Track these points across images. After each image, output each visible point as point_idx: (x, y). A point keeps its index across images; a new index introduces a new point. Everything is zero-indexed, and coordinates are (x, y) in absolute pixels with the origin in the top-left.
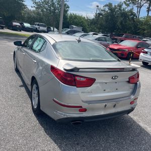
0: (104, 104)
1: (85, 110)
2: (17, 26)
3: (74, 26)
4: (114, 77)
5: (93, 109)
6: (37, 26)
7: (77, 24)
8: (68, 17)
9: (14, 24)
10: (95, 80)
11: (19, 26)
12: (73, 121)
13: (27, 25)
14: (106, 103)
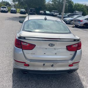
0: (43, 63)
1: (28, 65)
2: (42, 13)
3: (77, 11)
4: (50, 45)
5: (34, 66)
6: (53, 13)
7: (79, 10)
8: (74, 6)
9: (41, 12)
10: (35, 46)
11: (43, 13)
12: (22, 71)
13: (47, 12)
14: (45, 63)
